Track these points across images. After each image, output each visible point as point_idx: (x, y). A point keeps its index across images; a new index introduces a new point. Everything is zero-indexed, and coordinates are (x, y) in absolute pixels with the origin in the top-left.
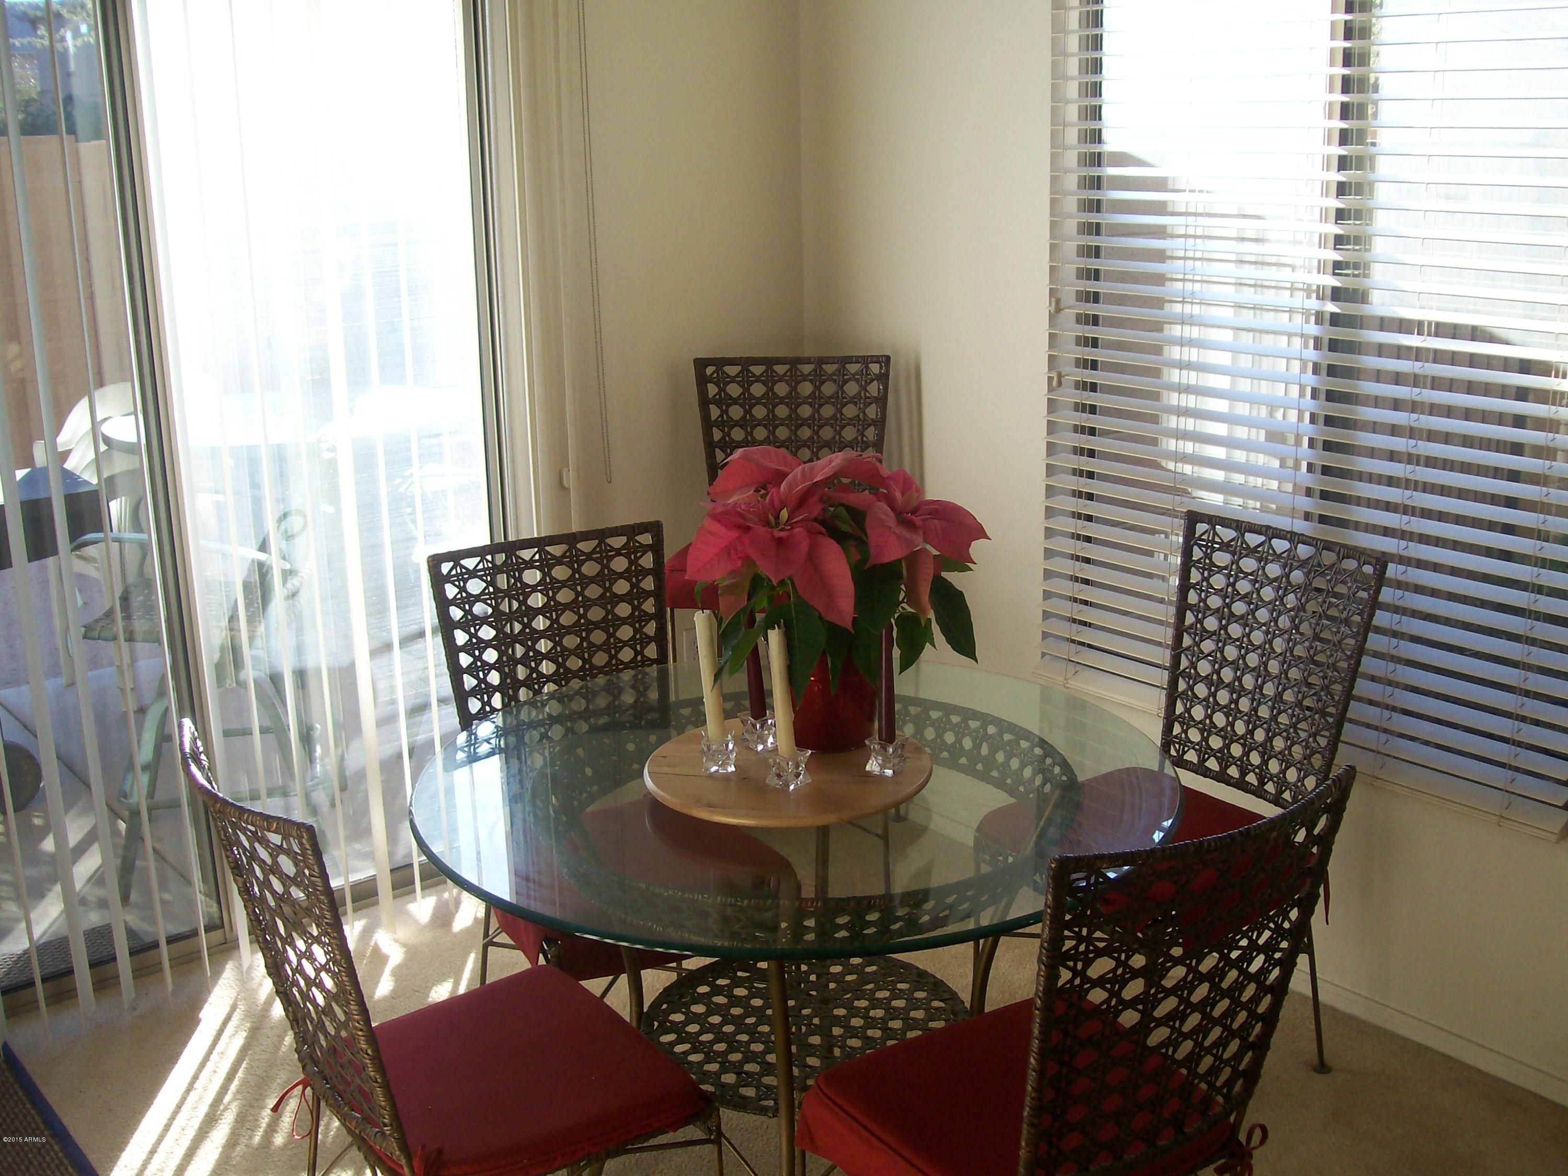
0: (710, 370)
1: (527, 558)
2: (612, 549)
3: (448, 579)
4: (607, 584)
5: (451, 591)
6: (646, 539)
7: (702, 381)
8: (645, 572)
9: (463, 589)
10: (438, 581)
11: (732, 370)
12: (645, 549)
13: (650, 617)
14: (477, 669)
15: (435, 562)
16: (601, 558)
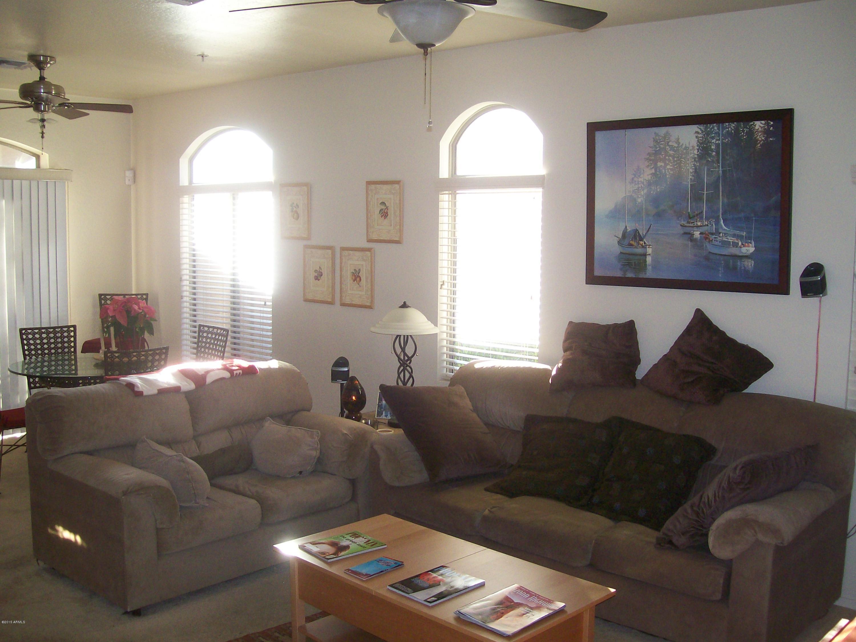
0: (103, 297)
1: (43, 331)
2: (64, 331)
3: (24, 334)
4: (62, 339)
5: (24, 337)
6: (72, 329)
7: (100, 299)
8: (72, 337)
9: (27, 337)
10: (21, 334)
11: (108, 297)
12: (72, 331)
13: (72, 347)
14: (30, 355)
15: (21, 330)
16: (61, 333)
